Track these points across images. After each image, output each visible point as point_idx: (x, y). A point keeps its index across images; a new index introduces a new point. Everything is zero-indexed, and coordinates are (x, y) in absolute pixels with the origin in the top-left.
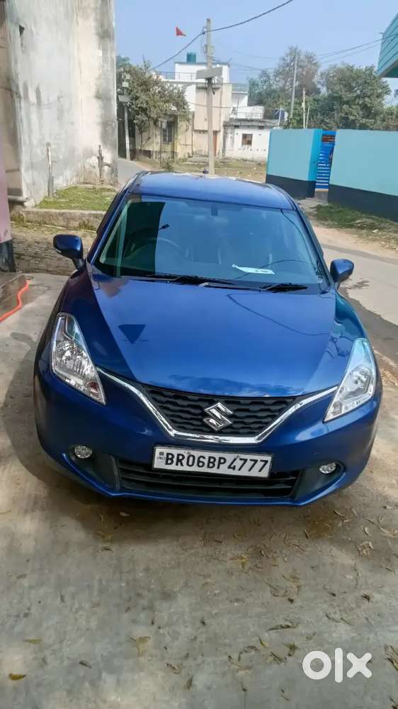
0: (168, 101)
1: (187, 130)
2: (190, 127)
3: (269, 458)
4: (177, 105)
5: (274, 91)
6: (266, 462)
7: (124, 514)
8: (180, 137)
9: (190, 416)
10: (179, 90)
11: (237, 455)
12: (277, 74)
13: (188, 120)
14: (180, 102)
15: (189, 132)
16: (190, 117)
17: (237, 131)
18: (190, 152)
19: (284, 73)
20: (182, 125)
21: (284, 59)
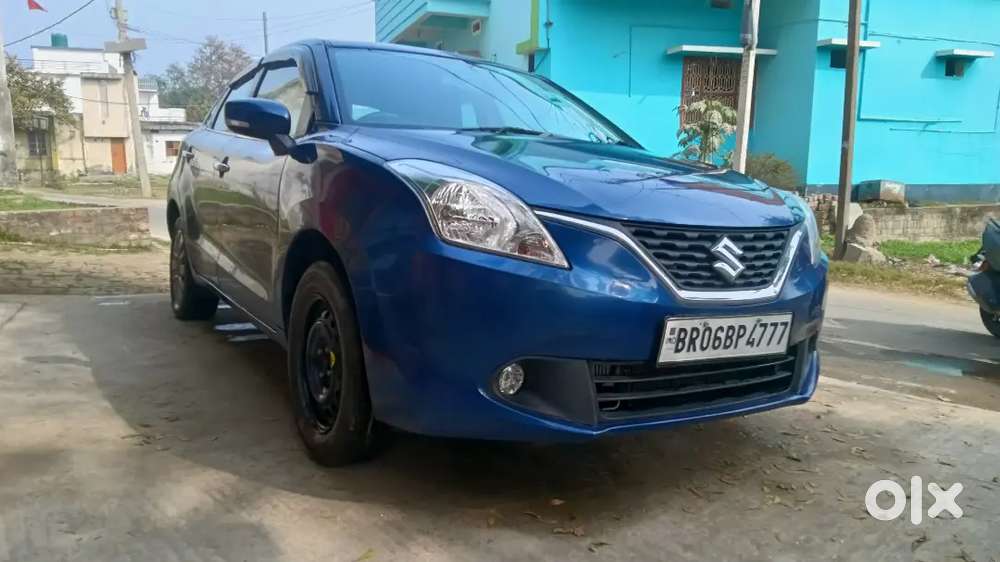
0: (34, 96)
1: (72, 137)
2: (77, 133)
3: (787, 318)
4: (51, 101)
5: (195, 91)
6: (785, 324)
7: (557, 502)
8: (60, 147)
9: (695, 264)
10: (52, 83)
11: (756, 318)
12: (194, 69)
13: (73, 123)
14: (55, 96)
15: (77, 141)
16: (77, 118)
17: (155, 137)
18: (82, 169)
19: (202, 68)
20: (63, 131)
21: (201, 51)
